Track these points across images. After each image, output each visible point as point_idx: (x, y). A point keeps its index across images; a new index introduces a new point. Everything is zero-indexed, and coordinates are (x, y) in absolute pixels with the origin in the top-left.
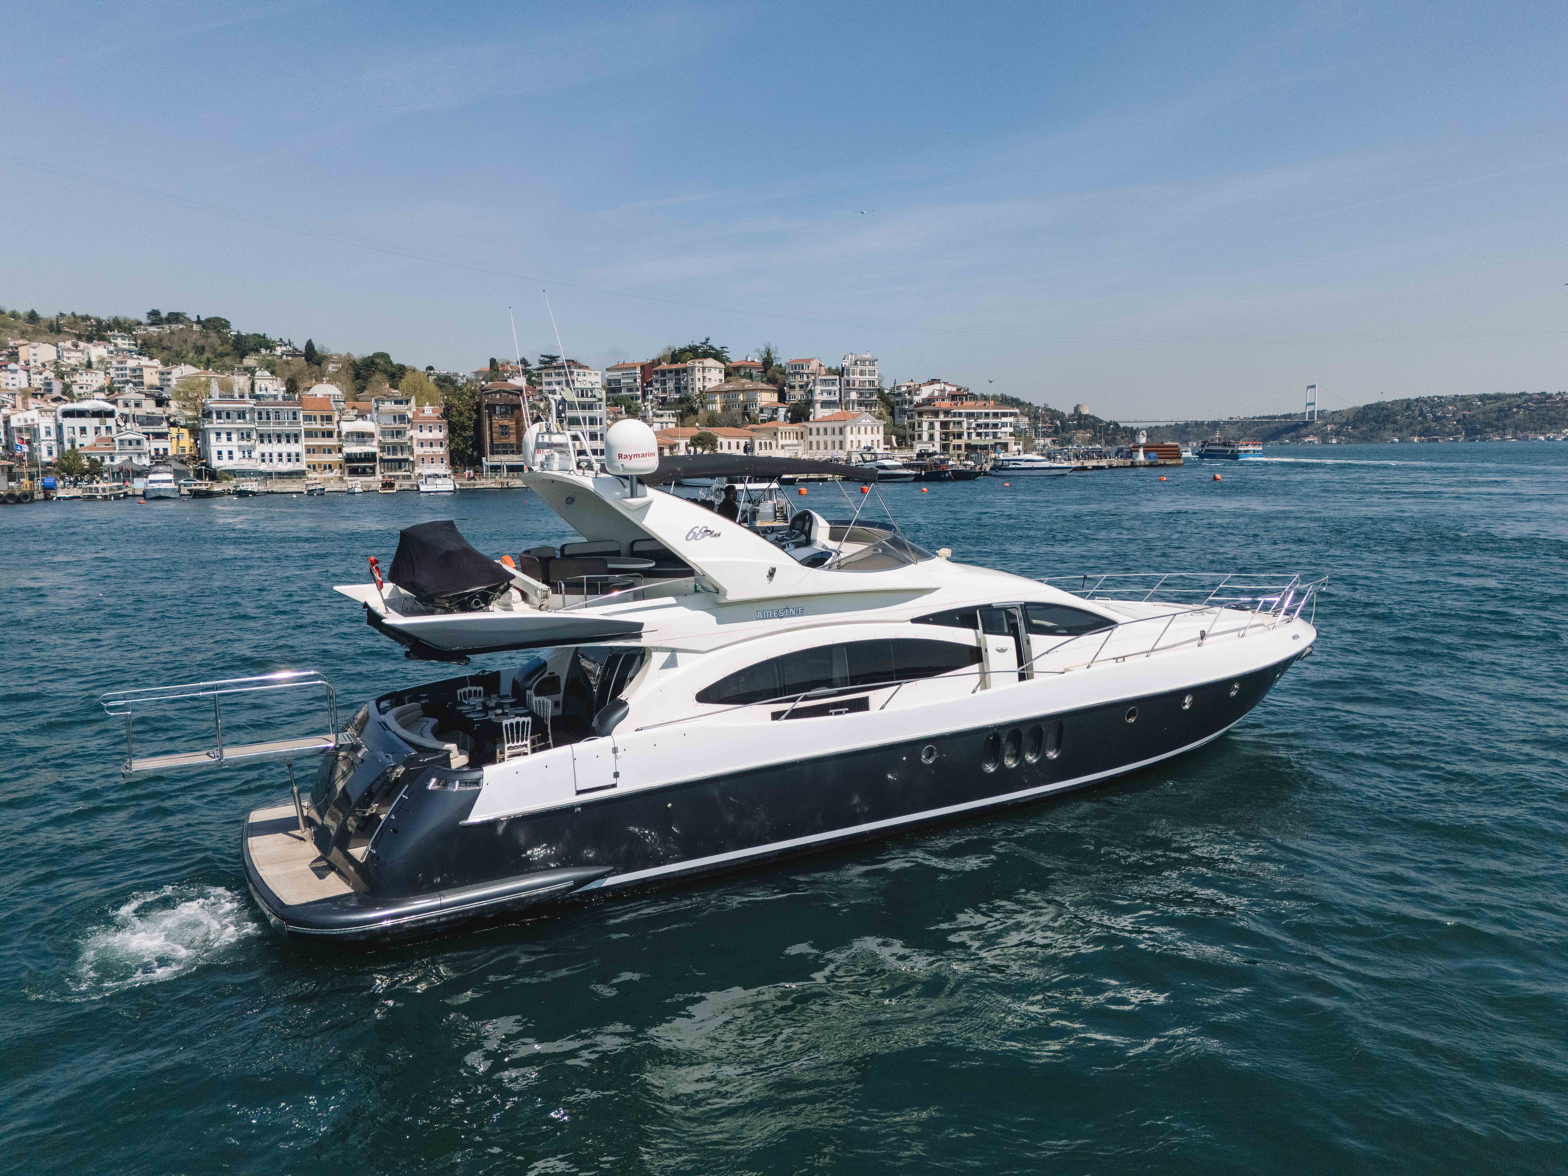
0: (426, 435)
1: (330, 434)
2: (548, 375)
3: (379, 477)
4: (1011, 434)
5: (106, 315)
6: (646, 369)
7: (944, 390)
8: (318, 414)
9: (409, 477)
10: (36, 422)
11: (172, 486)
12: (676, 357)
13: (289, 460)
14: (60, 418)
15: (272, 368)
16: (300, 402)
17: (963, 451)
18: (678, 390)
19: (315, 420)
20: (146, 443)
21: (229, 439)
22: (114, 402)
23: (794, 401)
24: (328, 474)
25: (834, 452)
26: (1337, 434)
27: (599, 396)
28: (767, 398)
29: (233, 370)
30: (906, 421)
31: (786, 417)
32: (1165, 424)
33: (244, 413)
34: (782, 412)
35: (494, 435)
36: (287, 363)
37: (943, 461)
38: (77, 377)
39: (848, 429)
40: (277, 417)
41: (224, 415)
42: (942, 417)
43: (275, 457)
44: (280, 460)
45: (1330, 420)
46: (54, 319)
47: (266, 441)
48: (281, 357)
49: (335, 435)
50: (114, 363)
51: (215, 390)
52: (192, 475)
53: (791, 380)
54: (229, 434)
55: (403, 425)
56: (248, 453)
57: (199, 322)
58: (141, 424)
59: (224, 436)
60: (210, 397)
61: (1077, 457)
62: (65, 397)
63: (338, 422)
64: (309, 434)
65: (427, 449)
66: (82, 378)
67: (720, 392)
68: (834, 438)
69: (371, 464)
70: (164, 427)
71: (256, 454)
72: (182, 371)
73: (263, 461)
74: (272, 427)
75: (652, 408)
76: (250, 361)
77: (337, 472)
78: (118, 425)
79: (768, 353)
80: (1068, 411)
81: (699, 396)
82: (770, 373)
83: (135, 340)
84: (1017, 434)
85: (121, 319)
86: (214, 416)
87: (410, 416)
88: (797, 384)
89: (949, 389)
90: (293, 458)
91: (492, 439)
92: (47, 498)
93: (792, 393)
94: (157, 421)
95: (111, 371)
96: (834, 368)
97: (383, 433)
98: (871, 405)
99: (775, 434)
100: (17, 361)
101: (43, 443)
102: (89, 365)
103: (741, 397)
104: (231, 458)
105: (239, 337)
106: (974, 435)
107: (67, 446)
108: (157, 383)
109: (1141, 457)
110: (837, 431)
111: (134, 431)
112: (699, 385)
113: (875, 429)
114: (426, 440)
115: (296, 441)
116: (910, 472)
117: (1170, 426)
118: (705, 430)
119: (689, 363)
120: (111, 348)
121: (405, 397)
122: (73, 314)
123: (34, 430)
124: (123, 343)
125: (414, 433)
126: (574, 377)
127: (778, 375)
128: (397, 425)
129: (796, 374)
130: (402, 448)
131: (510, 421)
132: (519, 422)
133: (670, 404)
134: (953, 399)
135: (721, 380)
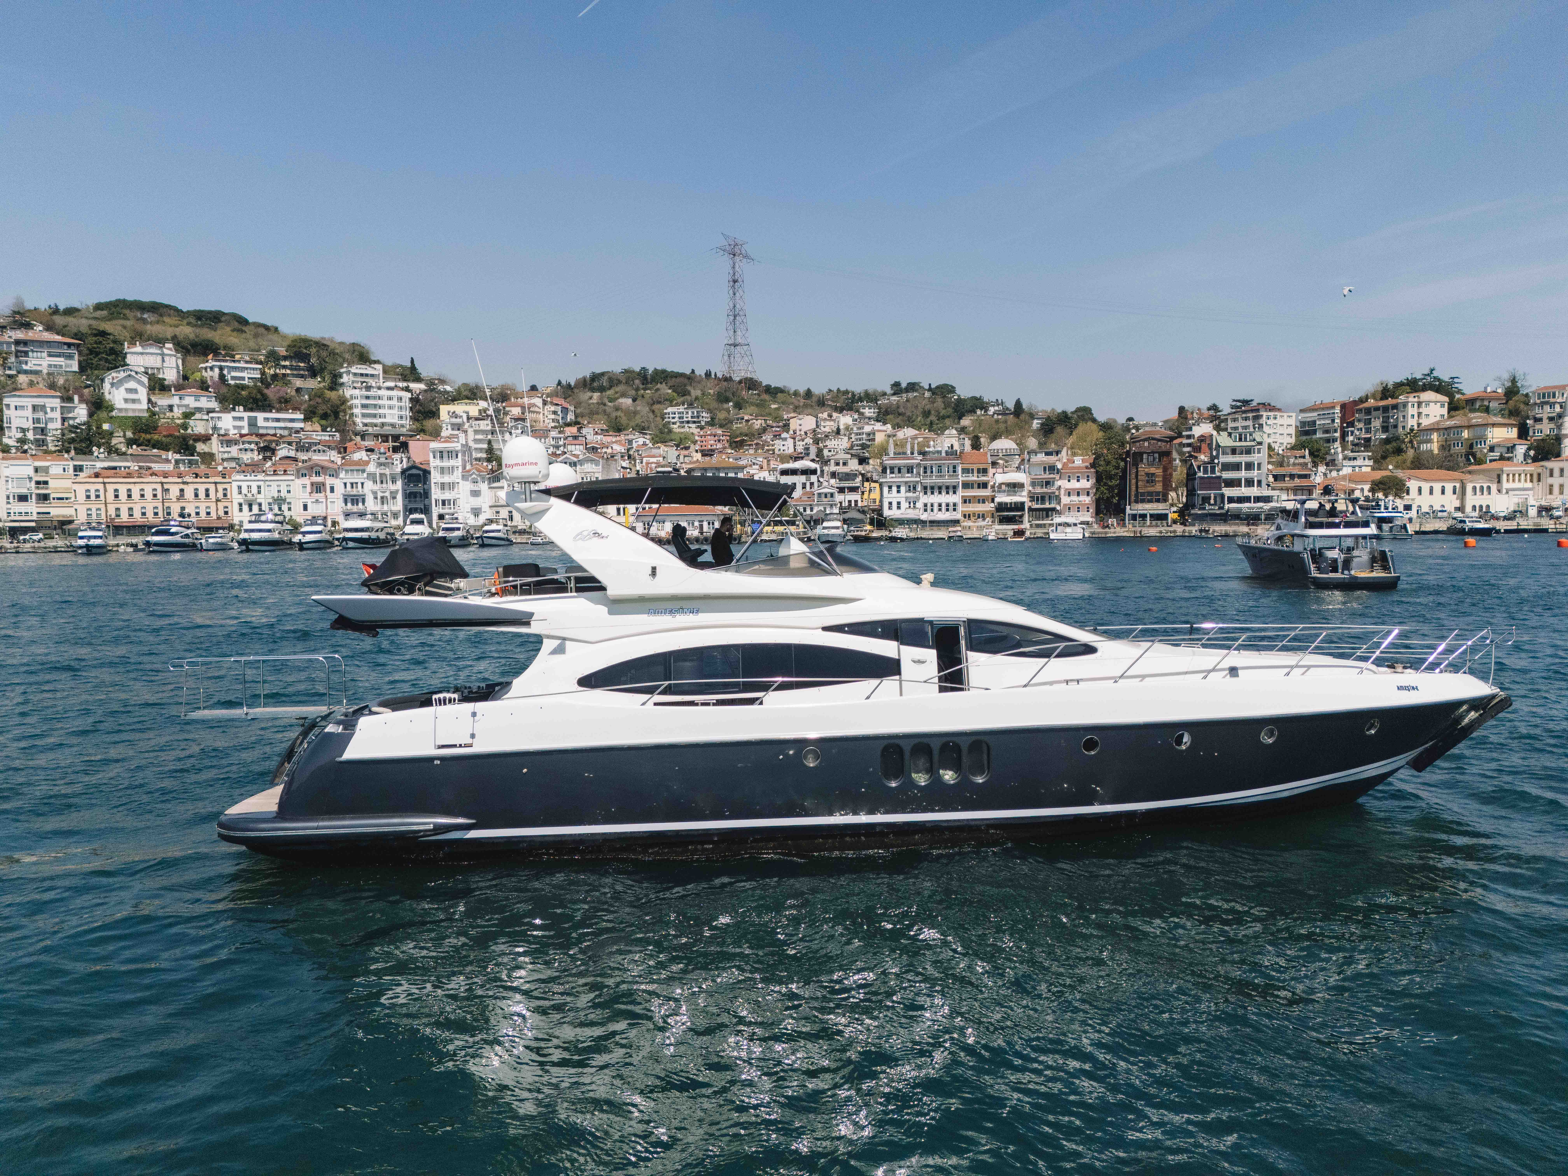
0: (1074, 484)
1: (984, 485)
3: (1027, 525)
5: (858, 388)
6: (1348, 408)
8: (975, 467)
9: (1044, 526)
11: (839, 531)
12: (1386, 392)
13: (947, 510)
16: (960, 457)
18: (1385, 429)
19: (972, 472)
20: (837, 496)
21: (898, 492)
23: (1539, 436)
24: (980, 523)
28: (1502, 434)
31: (1526, 456)
33: (912, 468)
34: (1521, 450)
35: (1140, 483)
36: (997, 421)
38: (828, 443)
40: (940, 471)
41: (896, 470)
43: (936, 508)
44: (940, 510)
46: (823, 395)
47: (929, 493)
48: (993, 416)
49: (990, 486)
51: (891, 448)
52: (867, 523)
53: (1538, 412)
54: (899, 487)
55: (1052, 476)
56: (913, 503)
57: (930, 389)
58: (841, 480)
59: (894, 489)
60: (887, 455)
63: (993, 474)
64: (967, 485)
65: (1074, 498)
66: (831, 443)
67: (1438, 430)
69: (1020, 513)
70: (857, 482)
71: (920, 505)
72: (906, 433)
73: (925, 510)
74: (934, 481)
75: (1344, 450)
76: (966, 421)
77: (989, 521)
79: (1514, 381)
81: (1409, 435)
82: (1512, 403)
83: (877, 409)
85: (870, 391)
86: (888, 471)
87: (1059, 466)
88: (1545, 417)
90: (951, 508)
91: (1137, 487)
93: (1538, 427)
94: (852, 477)
95: (853, 436)
97: (1033, 484)
99: (1499, 477)
100: (788, 431)
102: (838, 432)
103: (1465, 434)
104: (899, 508)
105: (960, 400)
111: (830, 486)
112: (1412, 422)
114: (1074, 490)
115: (954, 493)
119: (1403, 398)
120: (858, 417)
121: (1056, 449)
122: (838, 390)
124: (868, 412)
125: (1064, 484)
126: (1263, 421)
127: (1522, 406)
128: (1047, 476)
129: (1543, 404)
130: (1051, 497)
131: (1157, 468)
132: (1166, 469)
133: (1371, 445)
135: (1442, 416)
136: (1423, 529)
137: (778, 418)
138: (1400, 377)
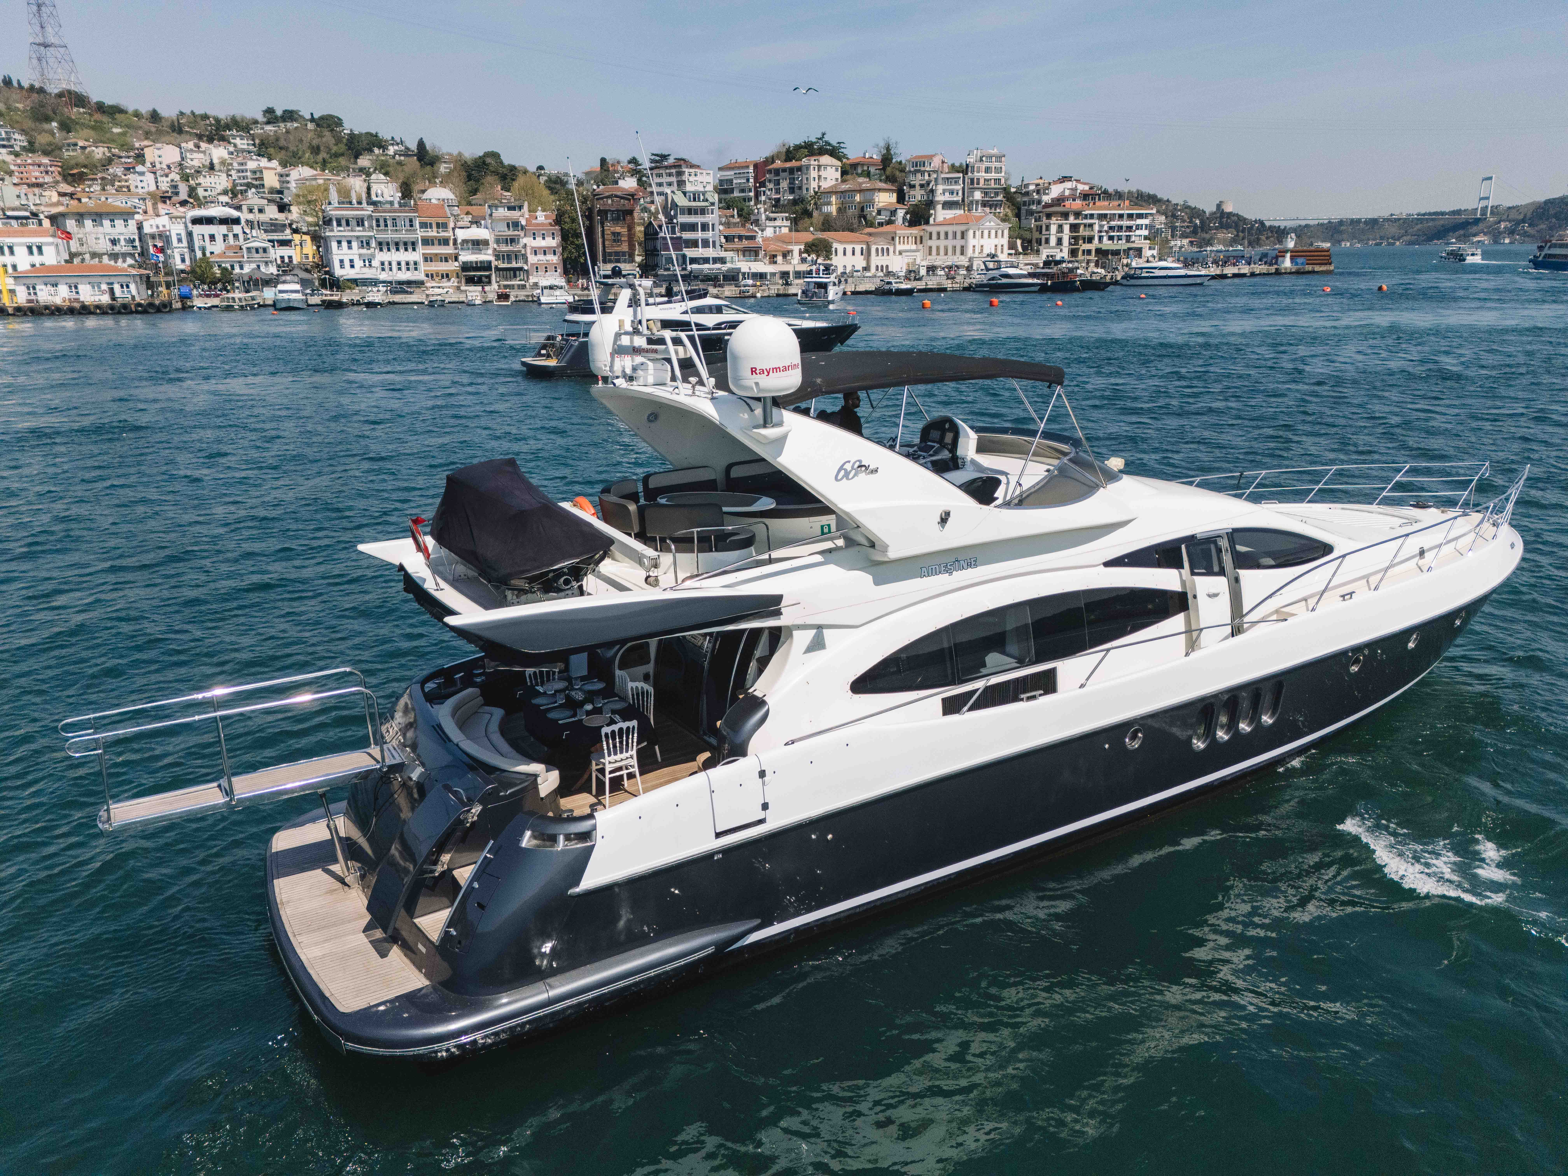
0: (540, 243)
1: (445, 242)
2: (659, 175)
3: (495, 286)
4: (1146, 238)
5: (223, 114)
6: (760, 168)
7: (1076, 189)
8: (434, 221)
9: (523, 287)
10: (167, 228)
11: (299, 296)
12: (790, 154)
13: (408, 269)
14: (190, 225)
15: (384, 168)
16: (415, 209)
17: (1093, 257)
18: (792, 190)
19: (431, 227)
20: (272, 251)
21: (350, 248)
22: (238, 208)
23: (914, 201)
24: (446, 284)
25: (955, 258)
26: (1511, 232)
27: (711, 200)
28: (885, 199)
29: (348, 171)
30: (1033, 223)
31: (904, 219)
32: (1316, 222)
33: (363, 220)
34: (901, 213)
35: (607, 243)
36: (400, 163)
37: (1071, 270)
38: (201, 180)
39: (971, 233)
40: (395, 225)
41: (344, 222)
42: (1072, 219)
43: (394, 266)
44: (400, 269)
45: (1505, 217)
46: (175, 118)
47: (385, 250)
48: (394, 157)
49: (451, 242)
50: (235, 165)
51: (334, 196)
52: (317, 284)
53: (911, 178)
54: (349, 242)
55: (516, 233)
56: (368, 262)
57: (312, 120)
58: (266, 231)
59: (344, 244)
60: (330, 203)
61: (1215, 262)
62: (191, 200)
63: (453, 229)
64: (426, 242)
65: (541, 257)
66: (205, 181)
67: (836, 193)
68: (955, 242)
69: (487, 273)
70: (287, 234)
71: (376, 263)
72: (300, 173)
73: (383, 269)
74: (389, 235)
75: (765, 211)
76: (364, 161)
77: (454, 281)
78: (244, 233)
79: (888, 149)
80: (1209, 208)
81: (813, 197)
82: (889, 170)
83: (253, 140)
84: (1153, 236)
85: (238, 118)
86: (335, 223)
87: (524, 223)
88: (917, 183)
89: (1081, 187)
90: (412, 266)
91: (604, 247)
92: (184, 308)
93: (912, 193)
94: (280, 228)
95: (233, 173)
96: (957, 164)
97: (498, 241)
98: (996, 206)
99: (893, 239)
100: (143, 163)
101: (176, 251)
102: (212, 167)
103: (858, 198)
104: (352, 266)
105: (352, 136)
106: (1105, 239)
107: (199, 254)
108: (277, 185)
109: (1287, 263)
110: (959, 235)
111: (260, 239)
112: (814, 185)
113: (1000, 232)
114: (540, 248)
115: (414, 250)
116: (1036, 281)
117: (1322, 225)
118: (821, 235)
119: (805, 161)
120: (232, 149)
121: (517, 203)
122: (193, 113)
123: (167, 237)
124: (242, 143)
125: (527, 241)
126: (685, 177)
127: (897, 173)
128: (511, 232)
129: (916, 172)
130: (517, 256)
131: (623, 227)
132: (630, 228)
133: (783, 206)
134: (1084, 199)
135: (837, 179)
136: (858, 289)
137: (126, 147)
138: (799, 140)
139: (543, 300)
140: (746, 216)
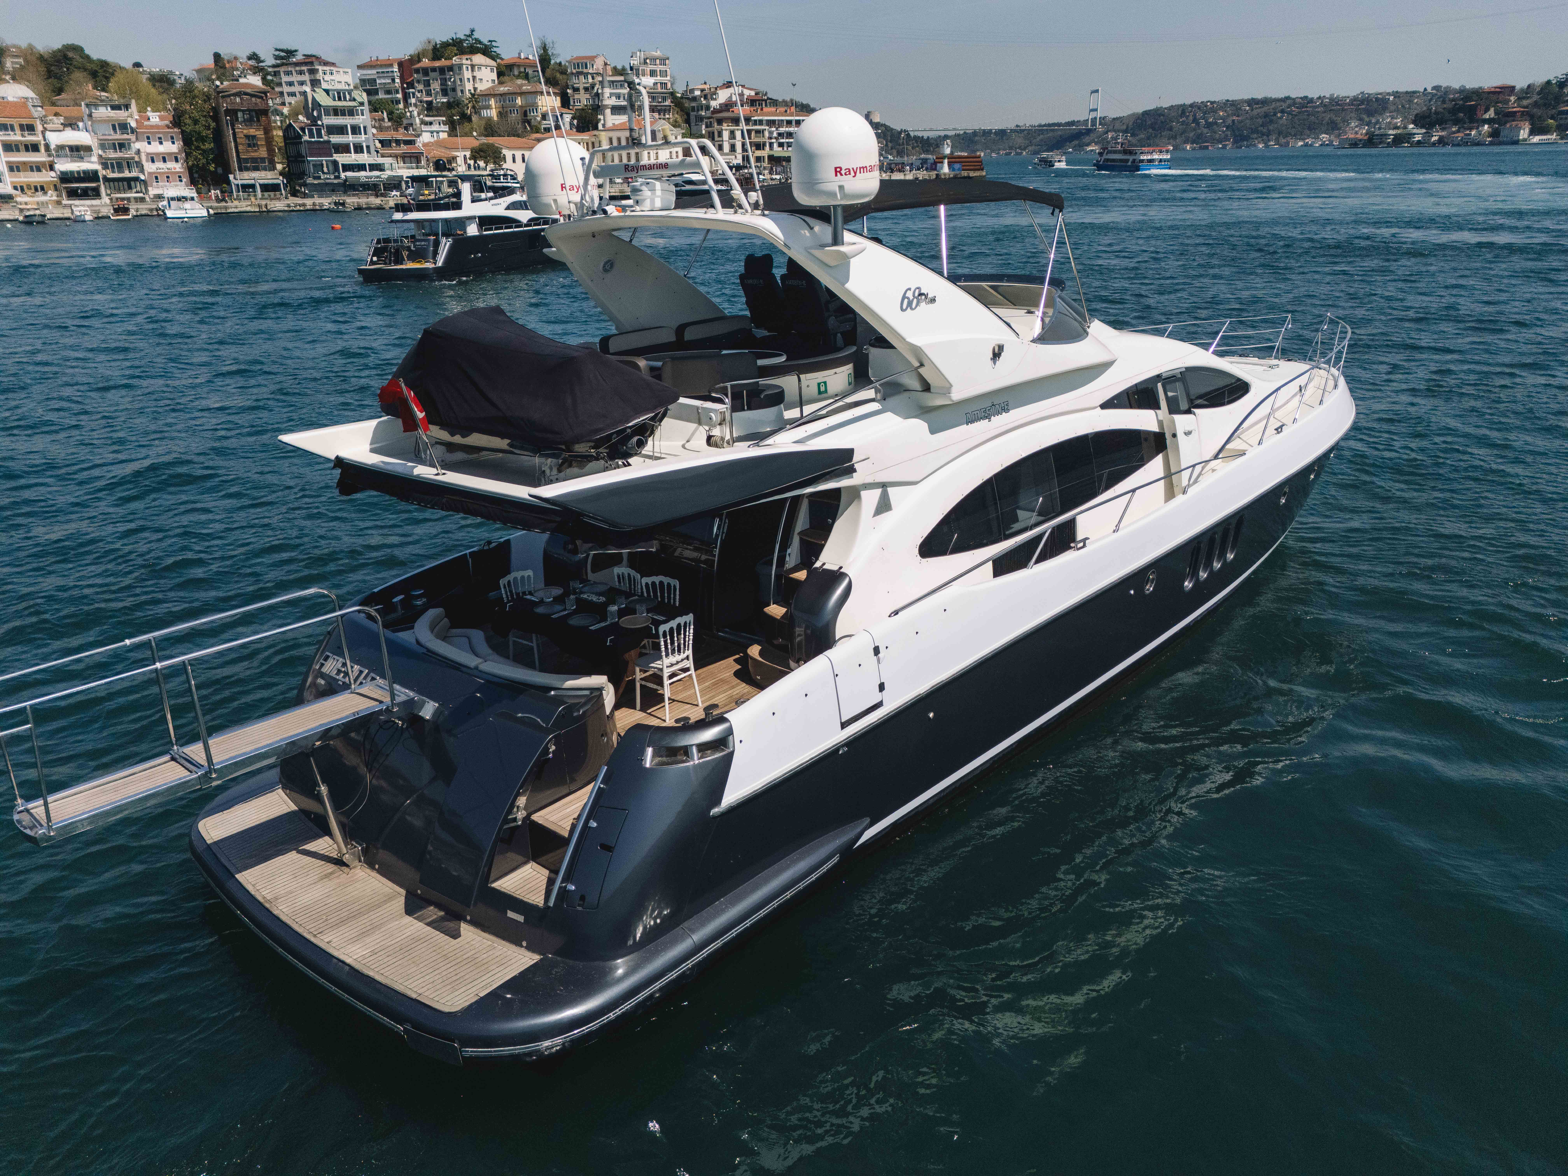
0: (156, 148)
1: (35, 148)
2: (288, 73)
3: (106, 200)
6: (407, 67)
7: (742, 94)
8: (15, 122)
9: (142, 200)
12: (438, 51)
17: (766, 164)
18: (445, 92)
19: (13, 129)
23: (578, 105)
24: (41, 198)
27: (359, 99)
28: (549, 102)
30: (704, 130)
31: (571, 124)
34: (567, 118)
35: (240, 147)
42: (743, 125)
45: (1111, 128)
49: (42, 149)
53: (574, 80)
55: (125, 136)
63: (43, 133)
64: (9, 147)
65: (161, 165)
67: (494, 95)
69: (94, 185)
75: (419, 115)
77: (53, 195)
79: (545, 48)
81: (470, 100)
82: (548, 72)
87: (133, 124)
88: (581, 87)
89: (747, 93)
91: (238, 152)
93: (576, 96)
96: (620, 67)
97: (103, 146)
98: (665, 111)
103: (519, 101)
106: (775, 145)
109: (945, 169)
112: (469, 87)
114: (158, 154)
117: (959, 135)
118: (484, 140)
119: (455, 60)
121: (122, 101)
125: (141, 146)
126: (320, 76)
127: (558, 75)
128: (119, 136)
129: (579, 74)
130: (129, 164)
131: (258, 129)
132: (267, 131)
133: (438, 109)
134: (752, 105)
135: (493, 81)
138: (445, 37)
139: (169, 214)
140: (397, 120)
